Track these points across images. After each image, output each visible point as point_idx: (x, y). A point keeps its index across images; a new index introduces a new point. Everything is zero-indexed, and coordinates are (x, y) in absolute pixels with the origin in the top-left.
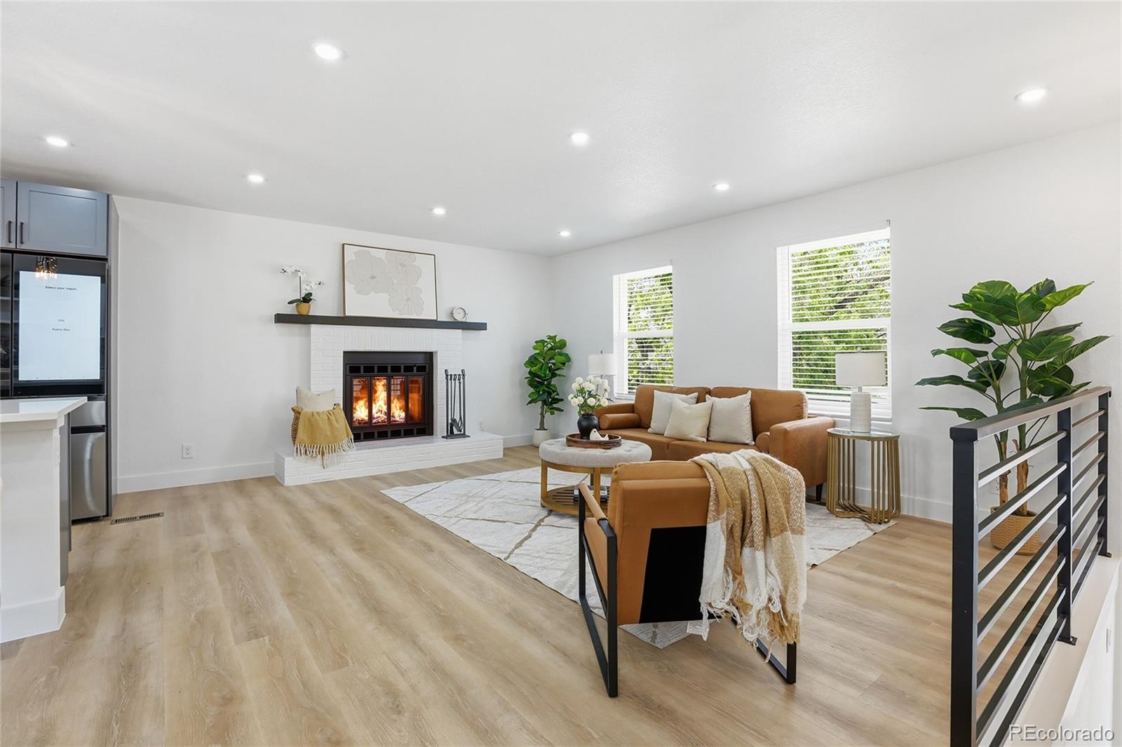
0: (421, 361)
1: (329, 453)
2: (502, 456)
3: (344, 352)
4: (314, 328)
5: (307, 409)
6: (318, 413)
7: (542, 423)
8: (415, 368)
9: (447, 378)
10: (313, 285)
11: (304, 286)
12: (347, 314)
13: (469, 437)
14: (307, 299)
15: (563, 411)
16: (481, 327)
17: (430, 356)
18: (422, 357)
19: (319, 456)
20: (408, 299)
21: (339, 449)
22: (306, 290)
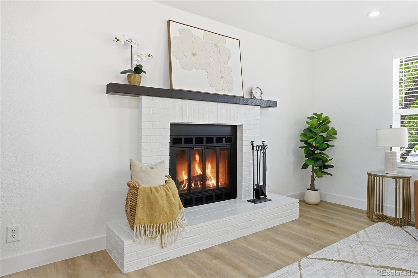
0: (227, 133)
1: (168, 231)
2: (297, 217)
3: (171, 124)
4: (145, 99)
5: (143, 185)
6: (156, 189)
7: (312, 184)
8: (224, 139)
9: (253, 149)
10: (143, 56)
11: (135, 57)
12: (174, 87)
13: (270, 200)
14: (138, 70)
15: (331, 175)
16: (274, 104)
17: (234, 128)
18: (229, 129)
19: (159, 236)
20: (222, 77)
21: (176, 225)
22: (137, 60)
